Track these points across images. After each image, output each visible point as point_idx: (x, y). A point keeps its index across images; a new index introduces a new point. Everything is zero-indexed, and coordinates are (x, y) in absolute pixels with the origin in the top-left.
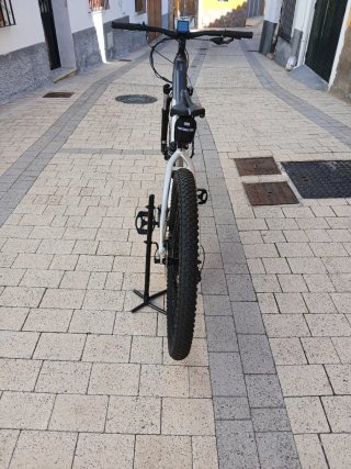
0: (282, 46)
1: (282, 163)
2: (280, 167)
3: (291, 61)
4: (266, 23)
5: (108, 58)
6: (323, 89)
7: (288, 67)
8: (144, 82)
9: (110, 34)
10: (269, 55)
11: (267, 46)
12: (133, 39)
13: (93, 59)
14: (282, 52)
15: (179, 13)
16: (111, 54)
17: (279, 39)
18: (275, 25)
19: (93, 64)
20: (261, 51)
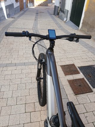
0: (61, 14)
1: (78, 67)
2: (78, 69)
3: (65, 19)
4: (55, 6)
5: (8, 17)
6: (78, 29)
7: (64, 21)
8: (20, 27)
9: (8, 9)
10: (57, 16)
11: (56, 13)
12: (15, 10)
13: (2, 18)
14: (61, 16)
15: (29, 2)
16: (9, 16)
17: (60, 11)
18: (59, 7)
19: (2, 20)
20: (54, 14)
